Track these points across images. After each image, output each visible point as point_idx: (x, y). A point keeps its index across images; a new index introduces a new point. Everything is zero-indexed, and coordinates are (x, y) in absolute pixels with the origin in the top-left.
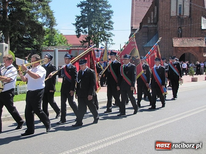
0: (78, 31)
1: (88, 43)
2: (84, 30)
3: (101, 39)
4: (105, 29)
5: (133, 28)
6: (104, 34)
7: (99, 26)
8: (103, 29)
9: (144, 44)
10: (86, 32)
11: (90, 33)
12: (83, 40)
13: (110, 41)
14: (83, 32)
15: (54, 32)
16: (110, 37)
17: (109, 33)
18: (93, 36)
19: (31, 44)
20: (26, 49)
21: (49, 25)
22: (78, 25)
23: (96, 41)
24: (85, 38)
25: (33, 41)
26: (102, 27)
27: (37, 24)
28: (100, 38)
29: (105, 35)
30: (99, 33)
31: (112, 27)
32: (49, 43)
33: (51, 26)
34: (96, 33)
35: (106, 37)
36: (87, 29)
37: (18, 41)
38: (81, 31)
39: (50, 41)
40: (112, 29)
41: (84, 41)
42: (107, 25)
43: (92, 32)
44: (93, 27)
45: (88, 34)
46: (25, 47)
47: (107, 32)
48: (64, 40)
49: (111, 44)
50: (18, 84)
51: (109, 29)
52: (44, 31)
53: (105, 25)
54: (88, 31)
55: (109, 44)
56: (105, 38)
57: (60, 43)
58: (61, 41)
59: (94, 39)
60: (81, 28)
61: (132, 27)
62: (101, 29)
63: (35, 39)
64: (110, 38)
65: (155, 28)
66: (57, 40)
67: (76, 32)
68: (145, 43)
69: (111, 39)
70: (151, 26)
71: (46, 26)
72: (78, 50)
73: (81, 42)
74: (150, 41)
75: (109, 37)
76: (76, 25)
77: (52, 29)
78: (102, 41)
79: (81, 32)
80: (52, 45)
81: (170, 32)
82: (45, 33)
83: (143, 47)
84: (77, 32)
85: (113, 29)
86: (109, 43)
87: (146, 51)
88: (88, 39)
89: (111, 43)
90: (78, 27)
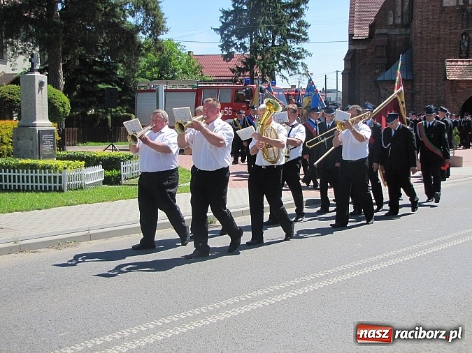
0: (226, 45)
1: (248, 73)
2: (239, 42)
3: (280, 63)
4: (288, 41)
5: (354, 38)
6: (285, 53)
7: (275, 33)
8: (285, 40)
9: (378, 75)
10: (245, 49)
11: (254, 49)
12: (237, 67)
13: (301, 68)
14: (237, 48)
15: (161, 48)
16: (301, 58)
17: (298, 50)
18: (259, 57)
19: (110, 76)
20: (101, 86)
21: (150, 32)
22: (226, 32)
23: (268, 68)
24: (243, 62)
25: (116, 68)
26: (281, 34)
27: (124, 30)
28: (277, 62)
29: (289, 55)
30: (275, 51)
31: (306, 35)
32: (159, 73)
33: (154, 34)
34: (268, 50)
35: (291, 58)
36: (247, 40)
37: (81, 70)
38: (233, 46)
39: (162, 69)
40: (305, 40)
41: (239, 69)
42: (293, 30)
43: (259, 47)
44: (261, 35)
45: (249, 53)
46: (97, 83)
47: (294, 46)
48: (193, 67)
49: (304, 74)
50: (65, 168)
51: (298, 39)
52: (140, 45)
53: (288, 30)
54: (248, 46)
55: (299, 75)
56: (289, 61)
57: (186, 73)
58: (187, 69)
59: (263, 64)
60: (234, 38)
61: (351, 35)
62: (280, 41)
63: (120, 65)
64: (300, 61)
65: (406, 35)
66: (178, 67)
67: (222, 47)
68: (381, 72)
69: (302, 64)
70: (397, 32)
71: (144, 33)
72: (217, 88)
73: (233, 71)
74: (392, 68)
75: (298, 58)
76: (221, 30)
77: (156, 40)
78: (280, 67)
79: (233, 48)
80: (166, 79)
81: (441, 45)
82: (141, 50)
83: (375, 81)
84: (223, 49)
85: (307, 39)
86: (299, 73)
87: (383, 92)
88: (250, 63)
89: (304, 72)
90: (226, 35)
